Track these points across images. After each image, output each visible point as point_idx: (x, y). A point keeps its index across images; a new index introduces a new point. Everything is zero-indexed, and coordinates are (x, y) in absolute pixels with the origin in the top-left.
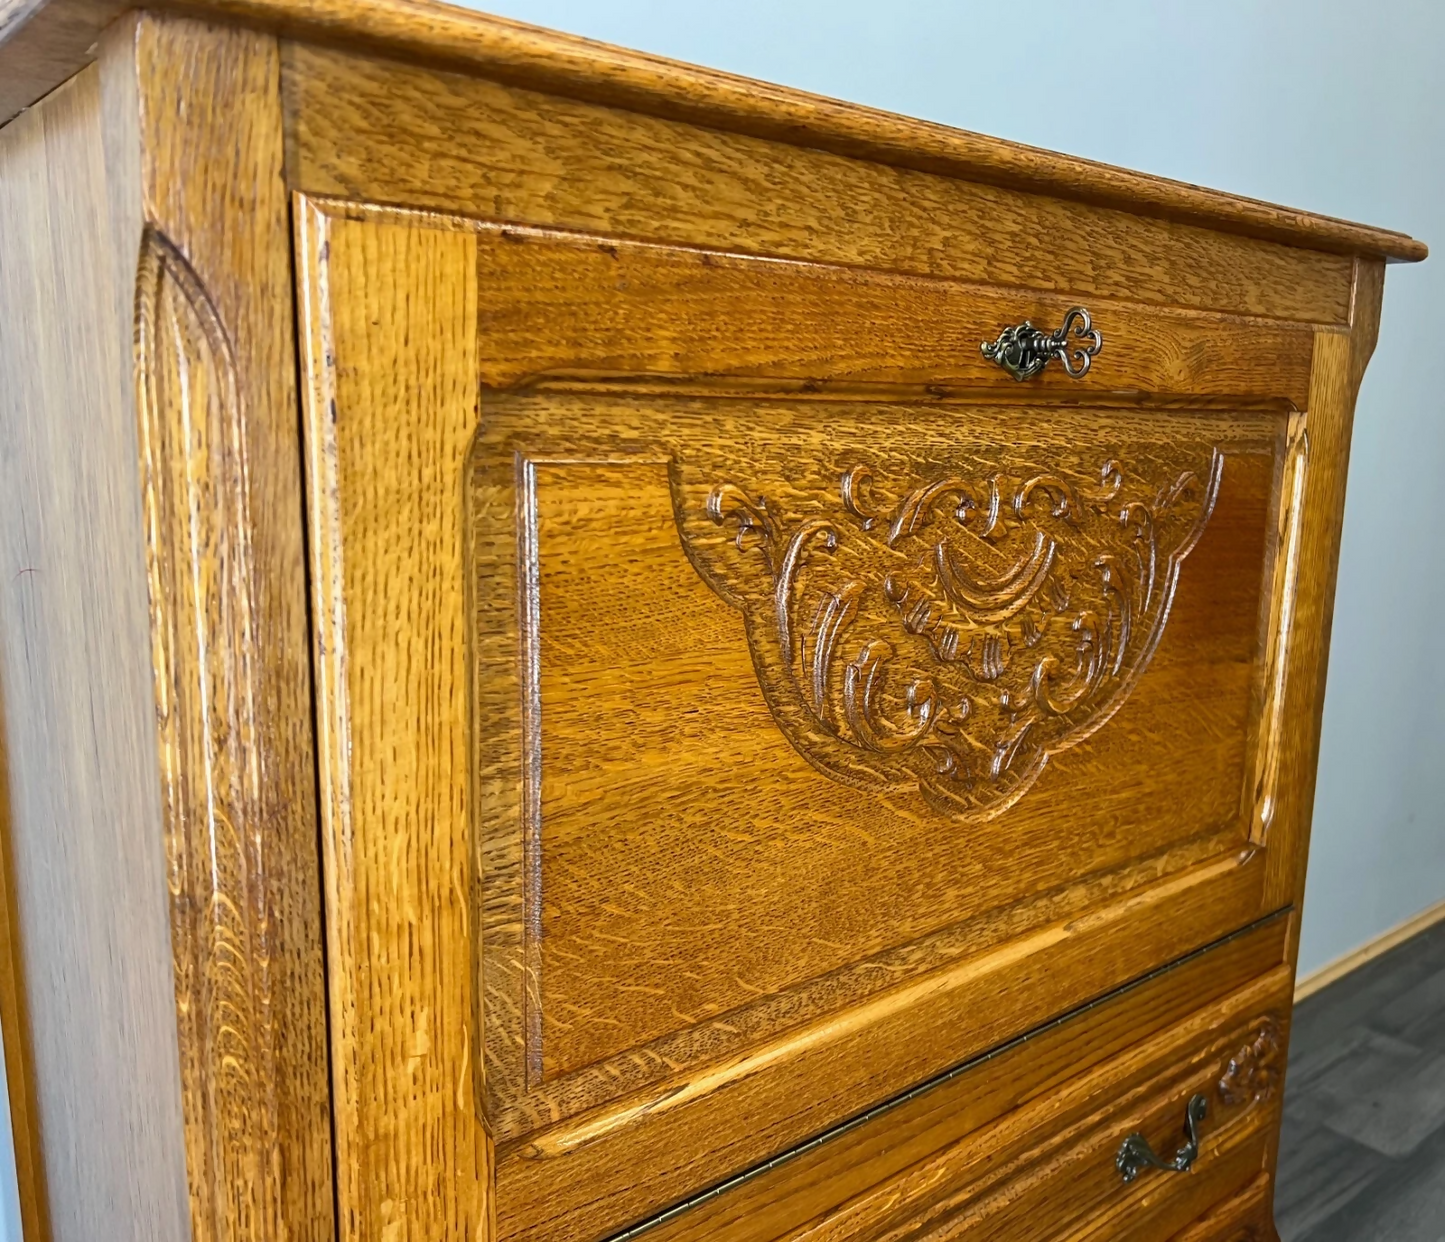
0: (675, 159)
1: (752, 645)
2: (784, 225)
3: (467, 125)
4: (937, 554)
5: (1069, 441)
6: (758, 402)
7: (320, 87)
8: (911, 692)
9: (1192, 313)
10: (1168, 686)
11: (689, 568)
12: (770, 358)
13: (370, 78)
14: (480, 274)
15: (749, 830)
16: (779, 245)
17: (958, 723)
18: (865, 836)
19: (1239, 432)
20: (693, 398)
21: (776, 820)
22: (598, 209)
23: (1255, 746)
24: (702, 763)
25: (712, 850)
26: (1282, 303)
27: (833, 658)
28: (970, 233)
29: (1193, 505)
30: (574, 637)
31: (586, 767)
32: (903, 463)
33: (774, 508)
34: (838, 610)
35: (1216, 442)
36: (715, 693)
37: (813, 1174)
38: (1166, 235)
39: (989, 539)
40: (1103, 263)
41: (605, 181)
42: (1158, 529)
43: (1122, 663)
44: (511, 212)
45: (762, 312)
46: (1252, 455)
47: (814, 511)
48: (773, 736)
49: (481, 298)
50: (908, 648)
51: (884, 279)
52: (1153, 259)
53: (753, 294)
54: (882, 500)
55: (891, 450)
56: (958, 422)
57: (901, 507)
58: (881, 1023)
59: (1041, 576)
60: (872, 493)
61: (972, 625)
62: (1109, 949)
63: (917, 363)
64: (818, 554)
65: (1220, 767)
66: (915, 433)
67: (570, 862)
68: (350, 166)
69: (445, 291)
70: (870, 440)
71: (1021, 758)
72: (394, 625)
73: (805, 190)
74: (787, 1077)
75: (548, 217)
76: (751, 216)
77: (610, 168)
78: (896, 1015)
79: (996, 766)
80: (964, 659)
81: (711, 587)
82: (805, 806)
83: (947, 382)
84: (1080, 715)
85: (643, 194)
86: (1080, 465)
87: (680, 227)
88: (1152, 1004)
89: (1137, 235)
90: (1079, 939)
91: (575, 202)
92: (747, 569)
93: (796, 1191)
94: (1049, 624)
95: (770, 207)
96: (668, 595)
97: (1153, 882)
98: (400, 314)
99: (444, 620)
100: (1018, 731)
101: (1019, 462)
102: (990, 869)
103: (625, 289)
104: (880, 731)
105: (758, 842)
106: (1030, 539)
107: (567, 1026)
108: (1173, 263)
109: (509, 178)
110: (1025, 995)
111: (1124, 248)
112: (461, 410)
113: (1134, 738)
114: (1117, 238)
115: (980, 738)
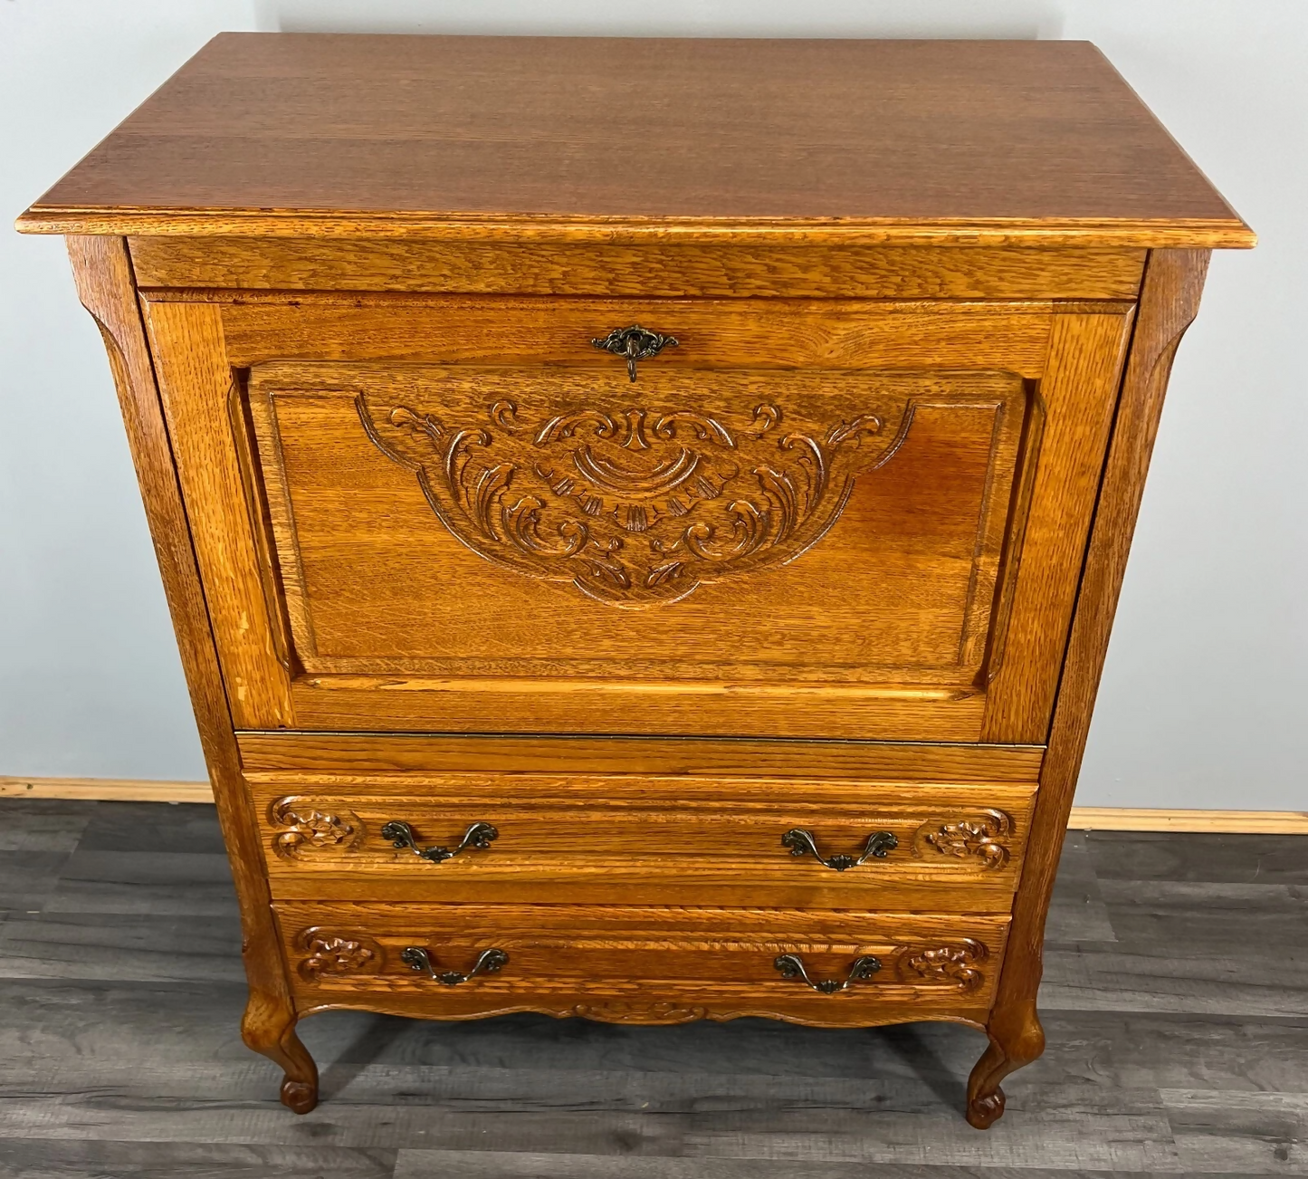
1: (427, 489)
2: (425, 276)
4: (578, 453)
5: (714, 391)
8: (562, 528)
14: (225, 320)
15: (435, 578)
16: (421, 286)
17: (608, 550)
18: (527, 598)
21: (455, 577)
22: (295, 279)
24: (397, 541)
27: (491, 502)
28: (590, 266)
31: (323, 531)
32: (542, 400)
34: (493, 477)
35: (910, 395)
41: (299, 266)
43: (786, 538)
44: (245, 285)
46: (963, 408)
47: (466, 424)
48: (451, 536)
49: (227, 331)
50: (558, 504)
54: (524, 420)
55: (532, 393)
56: (595, 378)
57: (542, 425)
59: (688, 474)
60: (515, 416)
61: (617, 497)
64: (472, 446)
66: (553, 384)
70: (511, 387)
71: (674, 579)
73: (438, 256)
75: (267, 285)
76: (398, 272)
77: (300, 259)
79: (648, 579)
80: (611, 515)
81: (395, 457)
82: (475, 574)
84: (737, 563)
85: (320, 268)
91: (282, 277)
92: (421, 450)
94: (699, 503)
95: (413, 267)
96: (363, 460)
100: (669, 563)
101: (657, 402)
102: (644, 637)
103: (305, 322)
104: (535, 545)
105: (442, 585)
106: (675, 450)
109: (241, 270)
115: (632, 561)
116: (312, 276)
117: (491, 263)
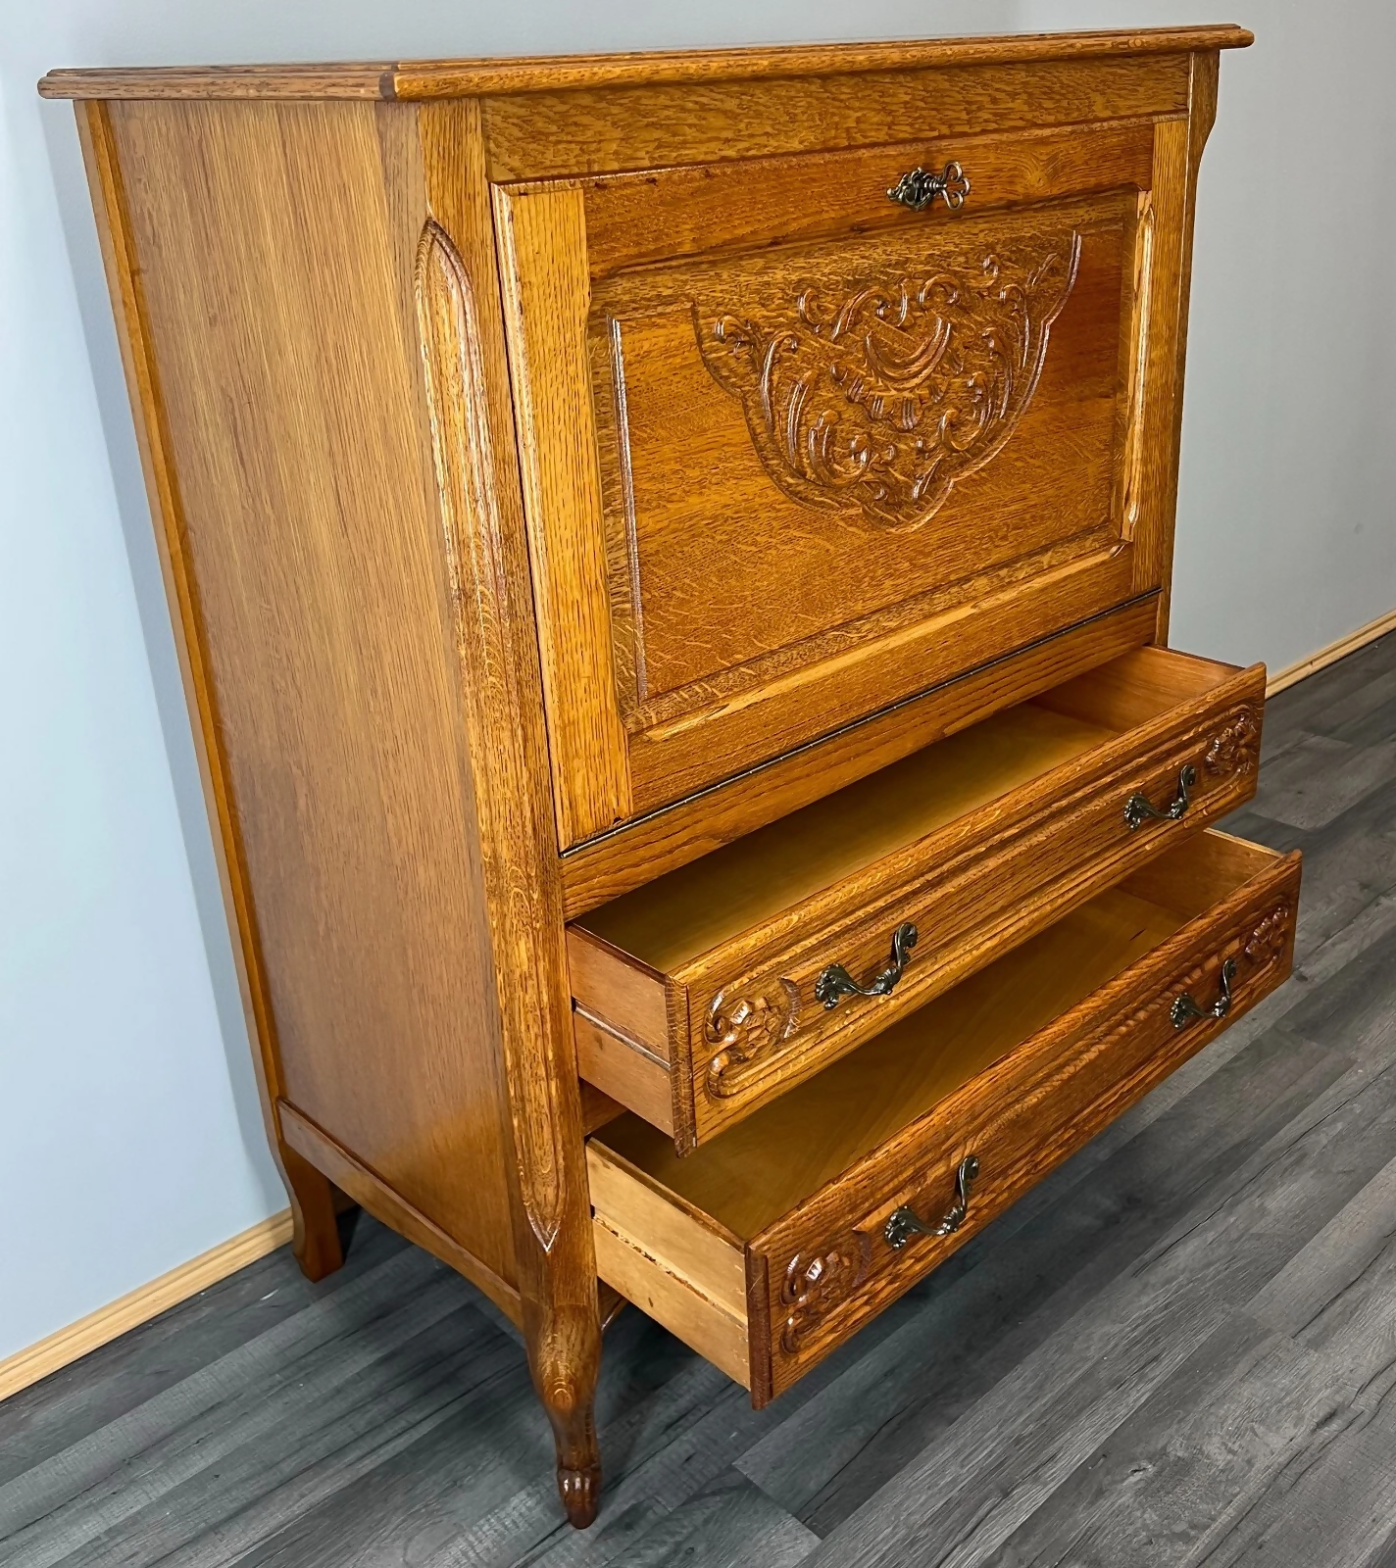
0: (683, 109)
1: (749, 420)
2: (752, 136)
3: (571, 120)
4: (865, 344)
5: (956, 246)
6: (741, 258)
7: (498, 119)
8: (853, 444)
9: (1047, 132)
10: (1044, 422)
11: (708, 374)
12: (749, 229)
13: (521, 106)
14: (586, 212)
15: (755, 543)
16: (748, 150)
17: (887, 464)
18: (828, 546)
19: (1094, 215)
20: (702, 263)
21: (771, 537)
22: (642, 154)
23: (1122, 463)
24: (724, 500)
25: (733, 557)
26: (1124, 106)
27: (800, 425)
28: (874, 110)
29: (1058, 278)
30: (646, 426)
31: (658, 507)
32: (837, 281)
33: (756, 326)
34: (801, 392)
35: (1075, 227)
36: (728, 455)
37: (806, 770)
38: (1023, 74)
39: (902, 328)
40: (974, 107)
41: (646, 135)
42: (1029, 302)
43: (1007, 409)
44: (596, 168)
45: (743, 200)
46: (1106, 232)
47: (781, 325)
48: (764, 481)
49: (587, 227)
50: (849, 413)
51: (818, 159)
52: (1013, 96)
53: (736, 189)
54: (825, 311)
55: (830, 274)
56: (876, 246)
57: (838, 314)
58: (846, 669)
59: (942, 350)
60: (819, 307)
61: (893, 392)
62: (1006, 621)
63: (844, 213)
64: (785, 354)
65: (1092, 482)
66: (847, 259)
67: (654, 565)
68: (515, 162)
69: (569, 226)
70: (814, 270)
71: (934, 486)
72: (558, 428)
73: (762, 108)
74: (788, 702)
75: (616, 166)
76: (729, 134)
78: (856, 665)
79: (916, 492)
80: (889, 417)
81: (721, 385)
82: (788, 527)
83: (864, 222)
84: (976, 451)
85: (667, 137)
86: (966, 262)
87: (689, 153)
88: (1044, 664)
89: (1001, 80)
90: (983, 614)
91: (629, 152)
92: (741, 370)
93: (798, 779)
94: (949, 385)
95: (742, 126)
96: (697, 394)
97: (1040, 572)
98: (549, 246)
99: (582, 421)
100: (930, 466)
101: (920, 267)
102: (915, 566)
103: (662, 203)
104: (833, 473)
105: (760, 551)
106: (933, 322)
107: (659, 665)
108: (1030, 95)
109: (594, 146)
110: (945, 653)
111: (990, 92)
112: (583, 294)
113: (1019, 464)
114: (985, 86)
115: (903, 474)
116: (657, 148)
117: (803, 113)
